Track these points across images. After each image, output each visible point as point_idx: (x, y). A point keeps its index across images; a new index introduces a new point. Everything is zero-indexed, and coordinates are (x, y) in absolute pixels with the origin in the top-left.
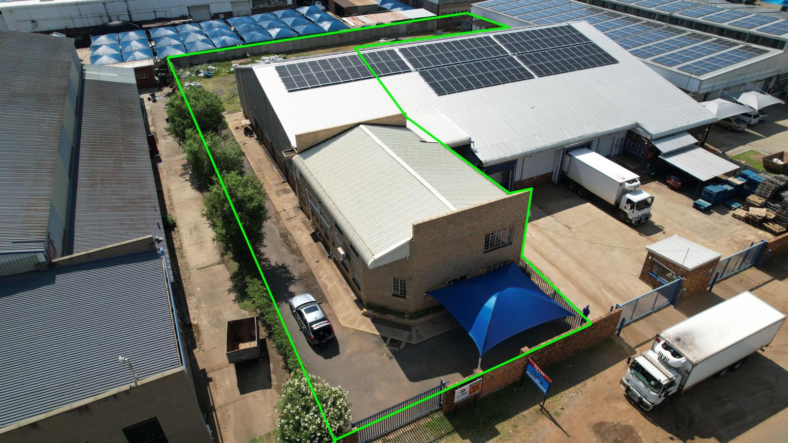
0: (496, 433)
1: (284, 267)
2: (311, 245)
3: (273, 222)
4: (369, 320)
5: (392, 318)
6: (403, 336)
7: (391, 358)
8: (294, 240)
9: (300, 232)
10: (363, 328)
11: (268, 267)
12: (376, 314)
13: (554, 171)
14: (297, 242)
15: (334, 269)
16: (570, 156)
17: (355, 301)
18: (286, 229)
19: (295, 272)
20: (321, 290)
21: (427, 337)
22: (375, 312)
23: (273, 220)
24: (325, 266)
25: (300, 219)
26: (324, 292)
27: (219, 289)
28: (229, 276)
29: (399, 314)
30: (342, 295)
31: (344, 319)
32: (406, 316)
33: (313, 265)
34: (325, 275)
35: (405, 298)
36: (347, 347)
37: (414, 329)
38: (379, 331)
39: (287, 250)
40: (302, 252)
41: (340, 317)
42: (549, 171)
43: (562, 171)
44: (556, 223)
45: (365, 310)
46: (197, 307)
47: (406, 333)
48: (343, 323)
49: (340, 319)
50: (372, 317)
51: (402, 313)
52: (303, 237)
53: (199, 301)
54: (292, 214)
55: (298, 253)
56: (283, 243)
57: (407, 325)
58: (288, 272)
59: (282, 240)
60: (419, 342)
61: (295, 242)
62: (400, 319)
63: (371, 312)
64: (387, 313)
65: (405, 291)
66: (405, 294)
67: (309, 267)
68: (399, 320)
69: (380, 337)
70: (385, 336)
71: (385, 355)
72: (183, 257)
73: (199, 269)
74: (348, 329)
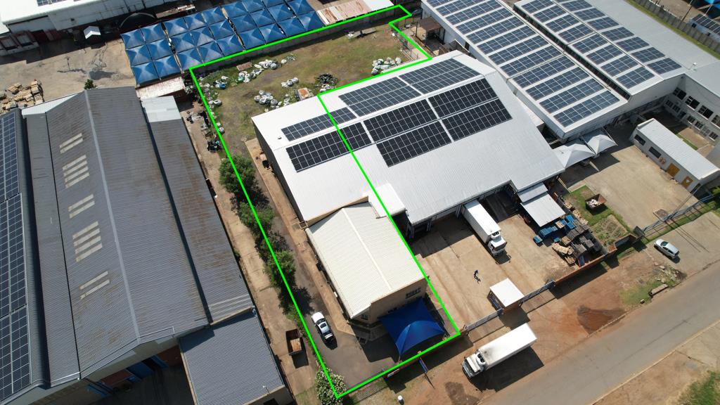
0: (405, 387)
1: (304, 290)
2: (317, 274)
4: (350, 326)
5: (361, 326)
7: (361, 349)
9: (310, 263)
10: (348, 332)
12: (353, 324)
16: (465, 208)
18: (302, 260)
19: (311, 293)
21: (377, 337)
24: (326, 289)
25: (309, 251)
27: (274, 305)
28: (277, 296)
32: (368, 326)
33: (320, 289)
34: (327, 296)
37: (372, 333)
38: (355, 333)
39: (304, 277)
40: (313, 279)
41: (336, 325)
42: (454, 211)
43: (461, 213)
44: (451, 252)
45: (348, 321)
47: (368, 334)
48: (338, 328)
51: (365, 324)
52: (312, 266)
54: (304, 247)
56: (302, 272)
57: (369, 331)
58: (306, 293)
59: (302, 269)
60: (374, 340)
61: (308, 271)
62: (365, 327)
64: (359, 324)
67: (318, 290)
69: (355, 337)
70: (358, 336)
71: (358, 347)
72: (250, 282)
73: (261, 291)
74: (340, 332)
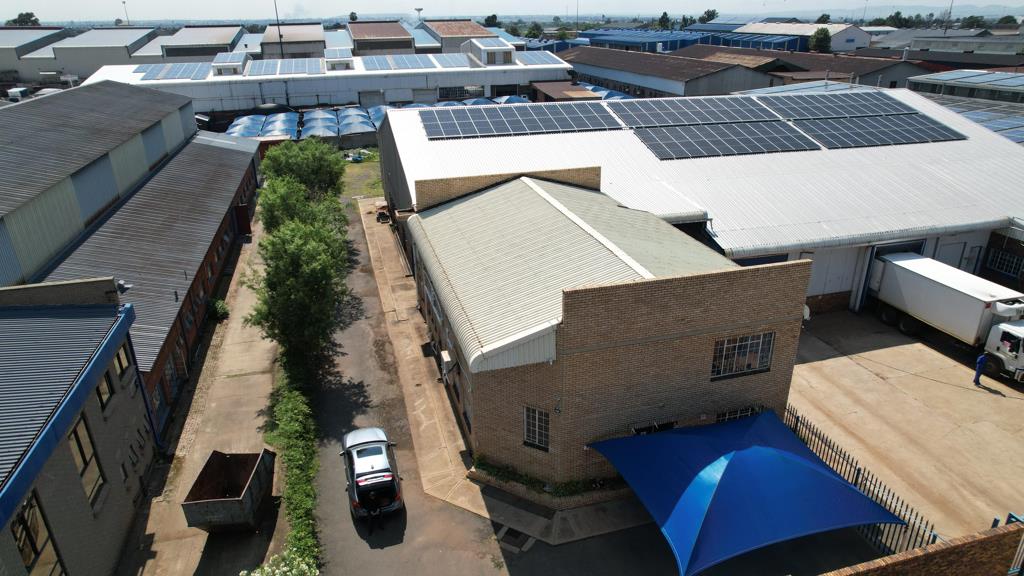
1: (359, 387)
2: (416, 360)
3: (371, 325)
4: (477, 488)
5: (520, 489)
6: (533, 527)
7: (499, 566)
8: (393, 351)
9: (407, 341)
10: (463, 502)
11: (335, 384)
12: (489, 478)
13: (854, 289)
14: (396, 354)
15: (442, 399)
16: (884, 261)
17: (461, 453)
18: (387, 335)
19: (376, 397)
20: (409, 429)
21: (579, 535)
22: (490, 474)
23: (371, 322)
24: (428, 392)
25: (415, 323)
26: (413, 432)
27: (244, 409)
28: (271, 391)
29: (534, 483)
30: (442, 440)
31: (431, 481)
32: (547, 489)
34: (424, 406)
35: (546, 450)
36: (420, 533)
37: (558, 515)
38: (490, 510)
39: (375, 364)
40: (400, 370)
41: (425, 477)
42: (845, 288)
43: (870, 289)
44: (858, 368)
45: (473, 469)
46: (196, 432)
47: (542, 521)
48: (427, 488)
49: (424, 480)
50: (483, 483)
51: (539, 481)
52: (408, 348)
53: (205, 422)
54: (404, 316)
55: (392, 370)
56: (374, 354)
57: (547, 507)
58: (363, 394)
59: (375, 349)
60: (564, 541)
61: (393, 354)
62: (534, 492)
63: (483, 474)
64: (513, 480)
65: (547, 436)
66: (547, 443)
67: (402, 392)
68: (533, 496)
69: (489, 522)
70: (500, 522)
71: (489, 557)
72: (215, 358)
73: (229, 377)
74: (433, 499)
